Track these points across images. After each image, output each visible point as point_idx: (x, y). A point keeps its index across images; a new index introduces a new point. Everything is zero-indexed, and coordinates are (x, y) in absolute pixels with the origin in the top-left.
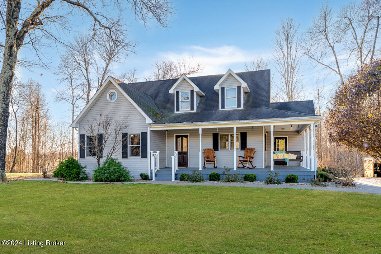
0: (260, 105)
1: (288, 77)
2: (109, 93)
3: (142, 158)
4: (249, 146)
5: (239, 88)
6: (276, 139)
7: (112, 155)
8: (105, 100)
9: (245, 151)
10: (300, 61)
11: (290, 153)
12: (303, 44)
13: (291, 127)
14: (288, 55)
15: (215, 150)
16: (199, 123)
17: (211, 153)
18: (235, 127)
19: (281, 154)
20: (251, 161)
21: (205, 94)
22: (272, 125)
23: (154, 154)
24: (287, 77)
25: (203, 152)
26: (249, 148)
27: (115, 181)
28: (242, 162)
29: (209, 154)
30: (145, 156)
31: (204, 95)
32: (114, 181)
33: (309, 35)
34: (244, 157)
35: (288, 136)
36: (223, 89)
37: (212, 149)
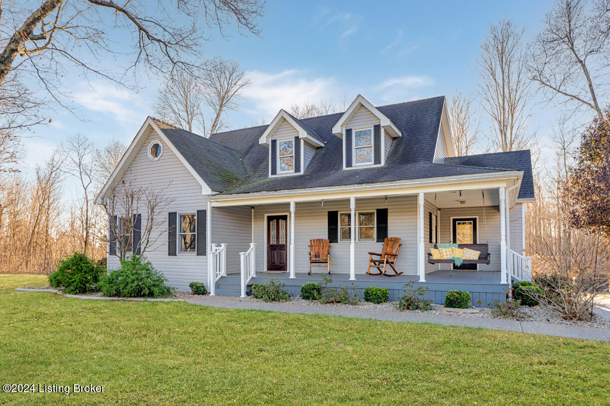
0: (417, 159)
1: (504, 120)
2: (151, 145)
3: (197, 255)
4: (391, 234)
5: (377, 128)
6: (457, 222)
7: (146, 250)
8: (146, 157)
9: (383, 243)
10: (525, 92)
11: (466, 247)
12: (530, 63)
13: (461, 195)
14: (504, 82)
15: (330, 242)
16: (286, 192)
17: (323, 246)
18: (352, 197)
19: (447, 250)
20: (392, 263)
21: (325, 144)
22: (421, 193)
23: (218, 248)
24: (502, 119)
25: (310, 244)
26: (391, 238)
27: (132, 295)
28: (377, 263)
29: (319, 249)
30: (202, 252)
31: (323, 145)
32: (131, 297)
33: (540, 46)
34: (381, 255)
35: (479, 216)
36: (349, 132)
37: (325, 240)
